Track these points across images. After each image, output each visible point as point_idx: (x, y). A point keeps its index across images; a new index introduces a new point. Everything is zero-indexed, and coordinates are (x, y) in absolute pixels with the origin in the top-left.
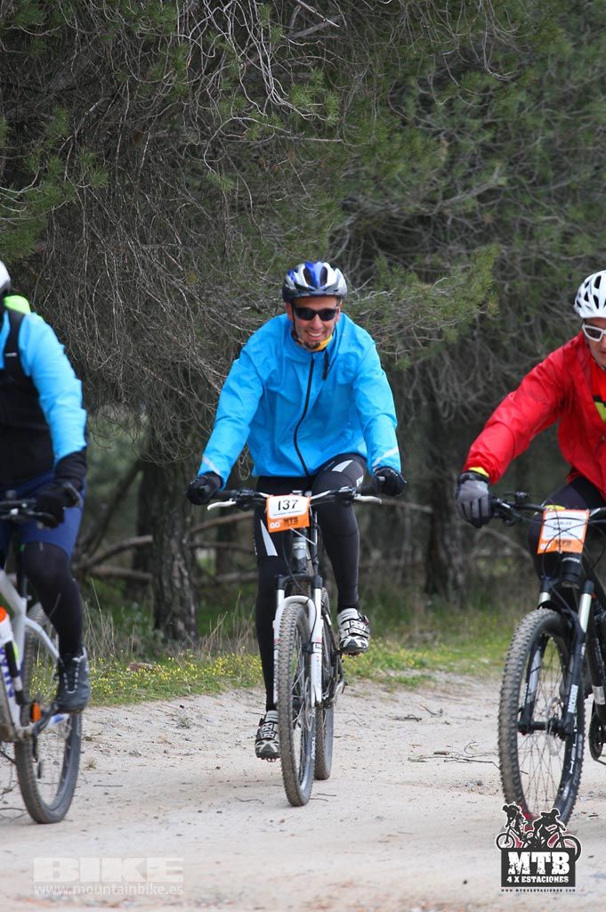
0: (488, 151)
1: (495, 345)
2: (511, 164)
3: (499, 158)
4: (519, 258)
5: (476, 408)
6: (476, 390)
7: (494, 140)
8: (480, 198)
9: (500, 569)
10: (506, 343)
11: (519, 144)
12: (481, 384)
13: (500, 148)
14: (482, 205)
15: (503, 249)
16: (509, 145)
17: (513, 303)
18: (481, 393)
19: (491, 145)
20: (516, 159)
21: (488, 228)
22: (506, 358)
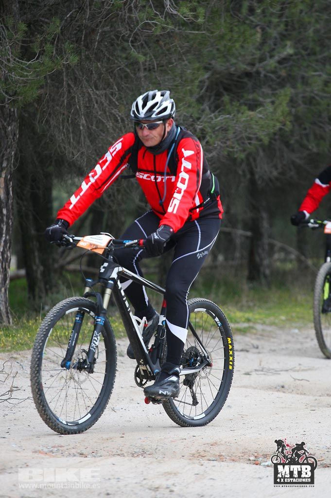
0: (283, 37)
1: (287, 144)
2: (296, 43)
3: (290, 40)
4: (301, 95)
5: (277, 179)
6: (277, 169)
7: (286, 30)
8: (280, 62)
9: (289, 266)
10: (292, 142)
11: (300, 33)
12: (279, 166)
13: (289, 35)
14: (281, 66)
15: (293, 91)
16: (295, 33)
17: (297, 120)
18: (280, 170)
19: (285, 33)
20: (299, 41)
21: (283, 80)
22: (293, 151)
